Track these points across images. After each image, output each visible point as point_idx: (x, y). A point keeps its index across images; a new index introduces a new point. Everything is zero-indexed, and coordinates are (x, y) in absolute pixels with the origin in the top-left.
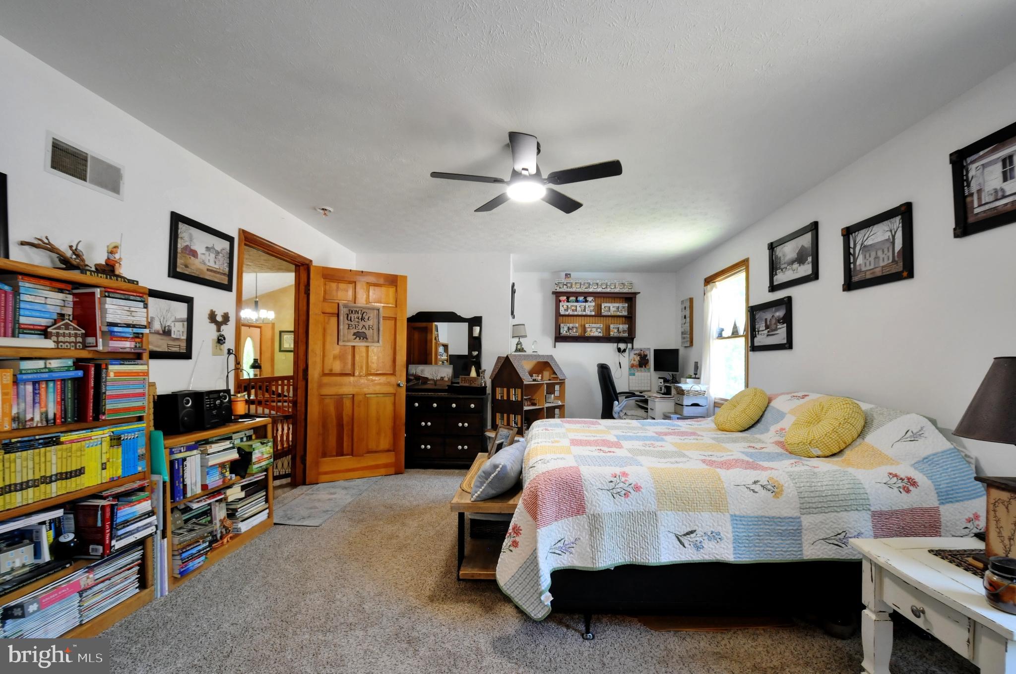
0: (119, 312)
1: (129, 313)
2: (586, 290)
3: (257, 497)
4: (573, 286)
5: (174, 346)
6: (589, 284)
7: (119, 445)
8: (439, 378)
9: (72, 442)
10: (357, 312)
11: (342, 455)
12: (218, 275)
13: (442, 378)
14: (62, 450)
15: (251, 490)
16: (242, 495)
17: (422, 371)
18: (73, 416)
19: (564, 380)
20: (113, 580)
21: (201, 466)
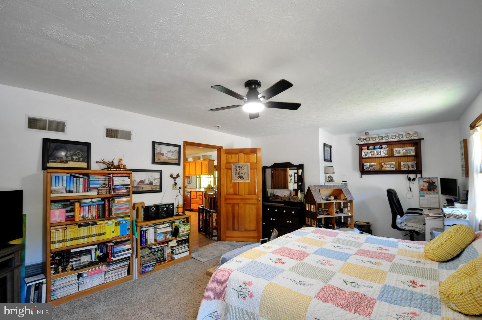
0: (119, 181)
1: (123, 181)
2: (380, 141)
3: (184, 246)
4: (370, 140)
5: (155, 188)
6: (382, 137)
7: (119, 225)
8: (283, 196)
9: (101, 224)
10: (239, 167)
11: (235, 230)
12: (174, 160)
13: (285, 196)
14: (97, 227)
15: (180, 243)
16: (176, 244)
17: (276, 192)
18: (102, 216)
19: (352, 200)
20: (117, 270)
21: (155, 232)
